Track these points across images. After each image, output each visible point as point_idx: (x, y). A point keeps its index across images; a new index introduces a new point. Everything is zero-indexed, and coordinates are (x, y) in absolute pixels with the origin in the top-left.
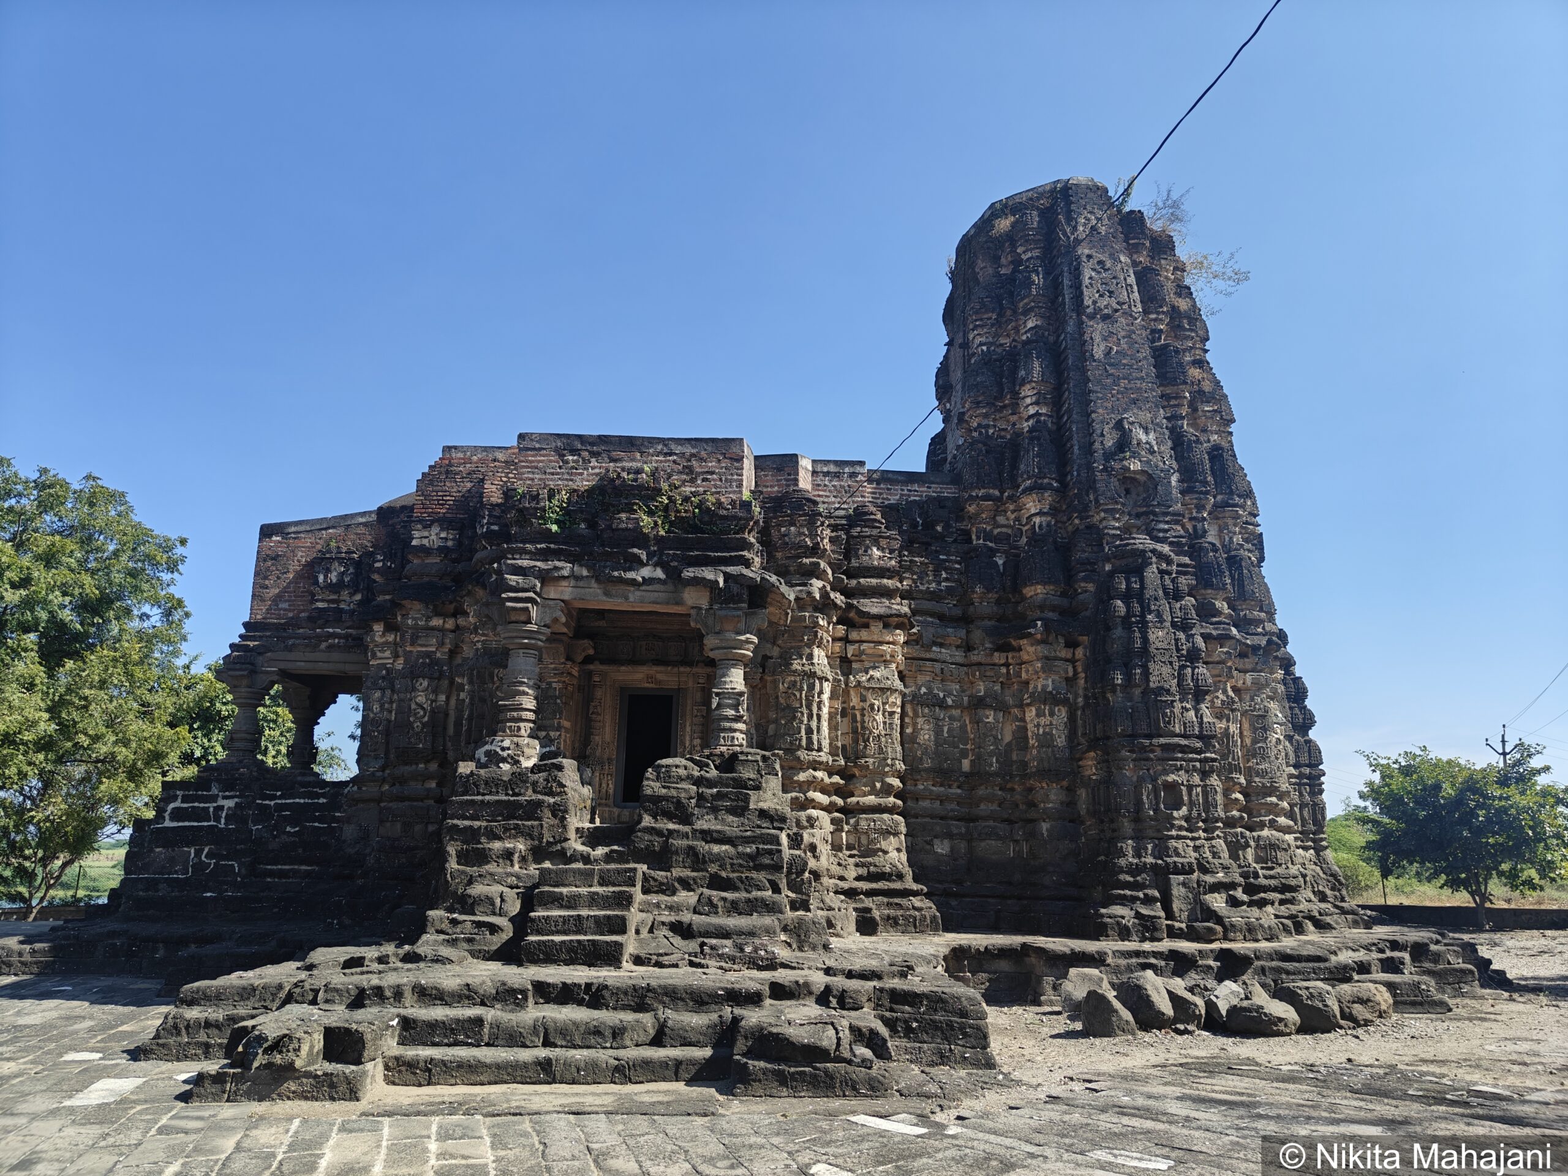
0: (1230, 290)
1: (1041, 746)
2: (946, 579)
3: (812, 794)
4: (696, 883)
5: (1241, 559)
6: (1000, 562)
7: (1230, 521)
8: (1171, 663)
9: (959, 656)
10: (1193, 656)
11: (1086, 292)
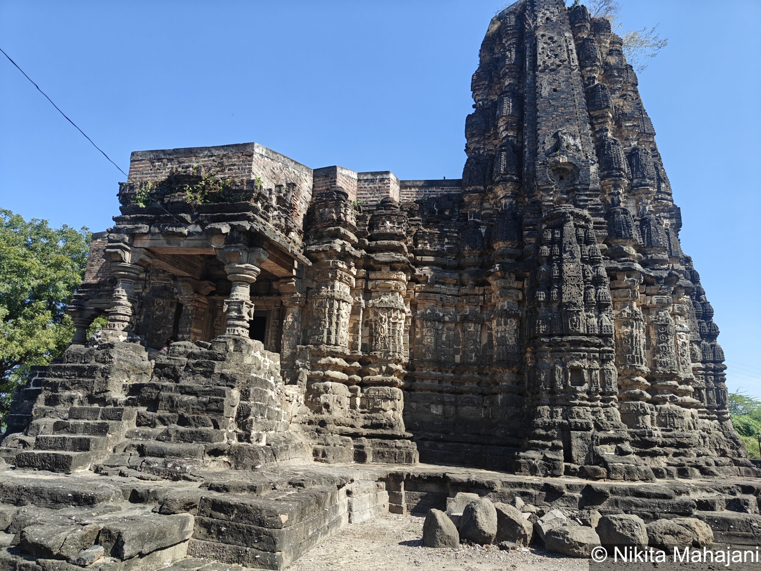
0: (655, 52)
1: (499, 345)
2: (448, 243)
3: (329, 372)
4: (169, 420)
5: (650, 220)
6: (483, 231)
7: (643, 196)
8: (578, 286)
9: (454, 290)
10: (597, 281)
11: (539, 57)
